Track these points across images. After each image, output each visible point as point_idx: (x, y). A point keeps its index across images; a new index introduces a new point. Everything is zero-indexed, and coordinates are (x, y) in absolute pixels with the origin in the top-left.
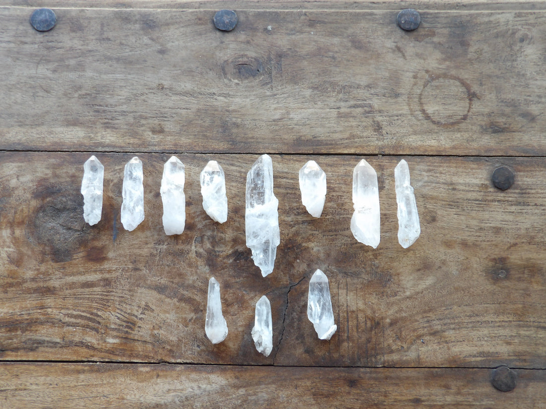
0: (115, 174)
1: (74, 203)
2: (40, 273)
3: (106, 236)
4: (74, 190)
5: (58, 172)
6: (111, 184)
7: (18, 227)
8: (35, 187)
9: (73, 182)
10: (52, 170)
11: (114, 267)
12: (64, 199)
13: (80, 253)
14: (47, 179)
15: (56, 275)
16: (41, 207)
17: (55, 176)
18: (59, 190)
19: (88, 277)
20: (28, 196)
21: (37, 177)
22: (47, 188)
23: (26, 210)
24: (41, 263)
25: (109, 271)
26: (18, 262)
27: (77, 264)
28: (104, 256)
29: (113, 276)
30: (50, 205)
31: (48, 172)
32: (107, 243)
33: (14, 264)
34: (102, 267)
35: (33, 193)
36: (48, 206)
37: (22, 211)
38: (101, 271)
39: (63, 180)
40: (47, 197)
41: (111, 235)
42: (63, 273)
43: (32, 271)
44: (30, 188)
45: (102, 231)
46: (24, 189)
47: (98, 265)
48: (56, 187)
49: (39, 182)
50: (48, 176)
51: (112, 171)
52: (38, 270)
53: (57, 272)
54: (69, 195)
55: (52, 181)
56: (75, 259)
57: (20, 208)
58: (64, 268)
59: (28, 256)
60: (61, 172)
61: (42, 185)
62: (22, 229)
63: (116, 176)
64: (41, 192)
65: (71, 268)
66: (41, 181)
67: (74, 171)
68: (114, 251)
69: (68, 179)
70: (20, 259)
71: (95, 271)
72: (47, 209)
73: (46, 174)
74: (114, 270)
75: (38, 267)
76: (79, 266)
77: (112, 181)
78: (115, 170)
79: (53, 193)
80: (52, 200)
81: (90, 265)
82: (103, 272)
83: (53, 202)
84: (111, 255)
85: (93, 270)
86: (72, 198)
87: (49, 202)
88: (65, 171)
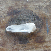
0: (44, 3)
1: (27, 17)
2: (14, 49)
3: (44, 31)
4: (26, 11)
5: (18, 3)
6: (44, 8)
7: (2, 29)
8: (8, 10)
9: (25, 8)
10: (15, 3)
11: (49, 45)
12: (22, 15)
13: (32, 39)
14: (13, 7)
15: (22, 50)
16: (12, 19)
17: (17, 5)
18: (19, 11)
19: (37, 50)
20: (5, 14)
21: (8, 6)
22: (14, 11)
23: (4, 21)
24: (14, 45)
25: (47, 47)
26: (3, 45)
27: (31, 44)
28: (44, 40)
29: (49, 49)
30: (16, 18)
31: (13, 3)
32: (45, 34)
33: (1, 46)
34: (43, 45)
35: (7, 13)
36: (15, 19)
37: (3, 21)
38: (43, 47)
39: (20, 7)
40: (14, 15)
41: (46, 31)
42: (25, 49)
43: (10, 49)
44: (5, 11)
45: (42, 29)
46: (3, 12)
47: (42, 44)
48: (18, 10)
49: (9, 8)
50: (14, 5)
51: (43, 2)
52: (13, 48)
53: (22, 49)
54: (24, 14)
55: (16, 7)
56: (30, 42)
57: (2, 20)
58: (25, 47)
59: (8, 42)
60: (20, 3)
61: (11, 10)
62: (3, 30)
63: (45, 4)
64: (11, 13)
65: (29, 46)
66: (11, 8)
67: (25, 2)
68: (48, 37)
69: (23, 6)
70: (4, 43)
71: (40, 47)
72: (15, 20)
73: (13, 5)
74: (49, 46)
75: (13, 47)
76: (33, 45)
77: (43, 6)
78: (44, 2)
79: (16, 13)
80: (17, 16)
81: (37, 44)
82: (44, 47)
83: (17, 17)
84: (47, 39)
85: (39, 47)
86: (26, 15)
87: (15, 17)
88: (21, 3)
